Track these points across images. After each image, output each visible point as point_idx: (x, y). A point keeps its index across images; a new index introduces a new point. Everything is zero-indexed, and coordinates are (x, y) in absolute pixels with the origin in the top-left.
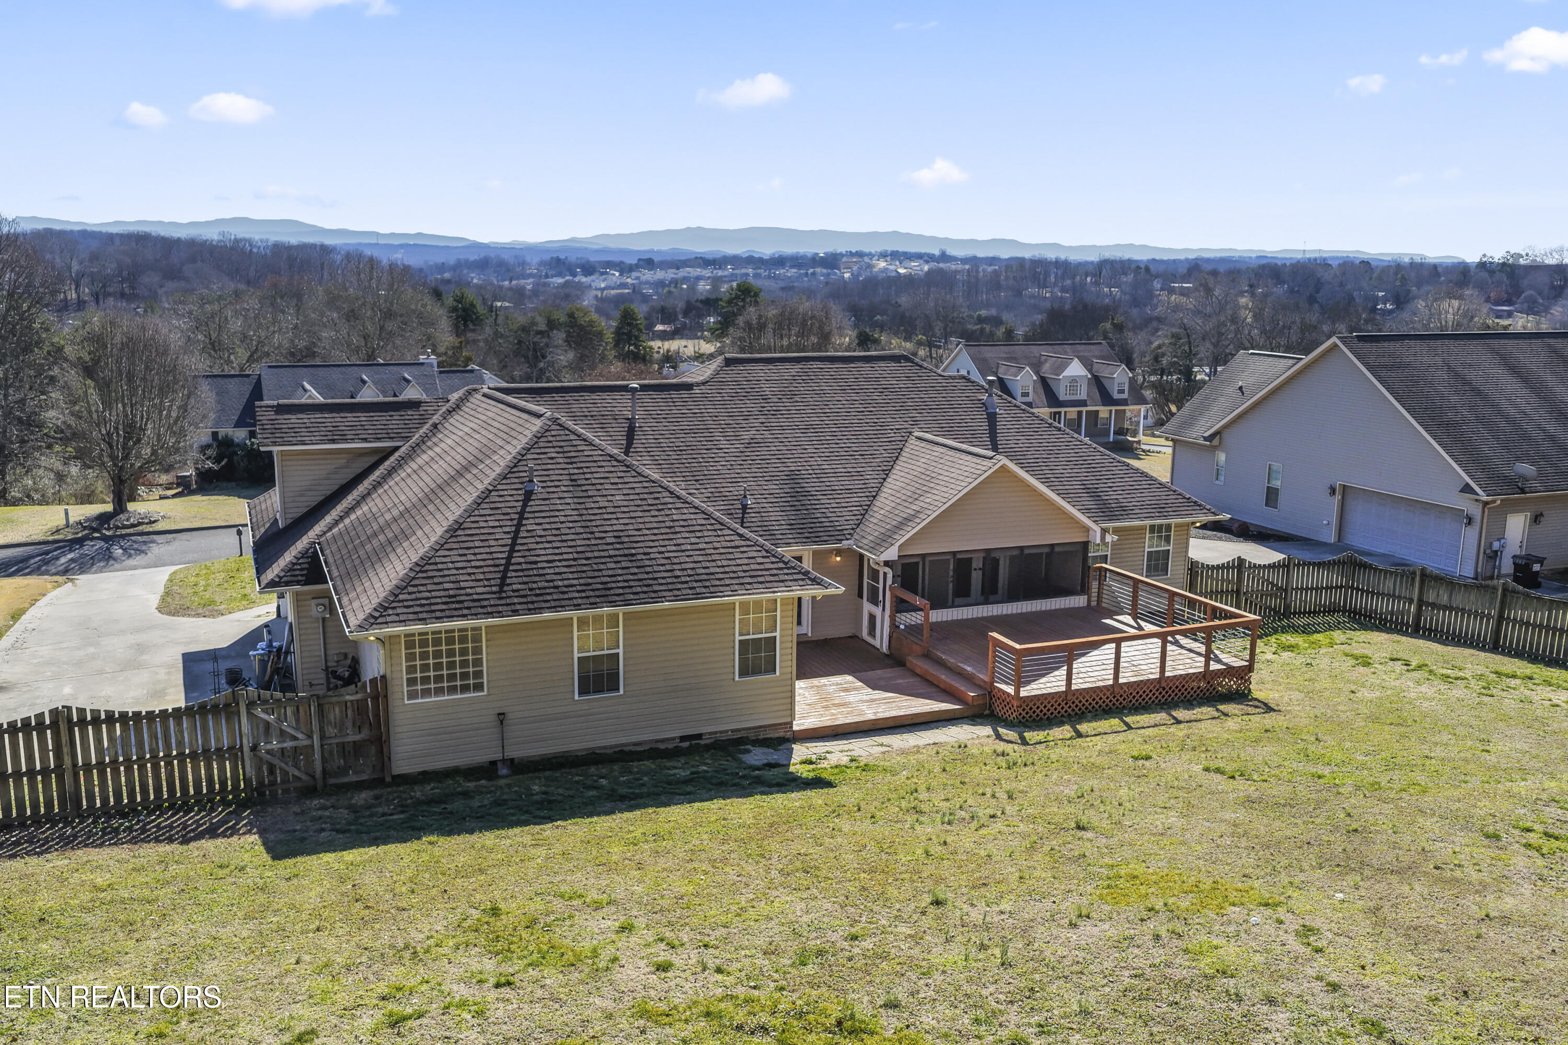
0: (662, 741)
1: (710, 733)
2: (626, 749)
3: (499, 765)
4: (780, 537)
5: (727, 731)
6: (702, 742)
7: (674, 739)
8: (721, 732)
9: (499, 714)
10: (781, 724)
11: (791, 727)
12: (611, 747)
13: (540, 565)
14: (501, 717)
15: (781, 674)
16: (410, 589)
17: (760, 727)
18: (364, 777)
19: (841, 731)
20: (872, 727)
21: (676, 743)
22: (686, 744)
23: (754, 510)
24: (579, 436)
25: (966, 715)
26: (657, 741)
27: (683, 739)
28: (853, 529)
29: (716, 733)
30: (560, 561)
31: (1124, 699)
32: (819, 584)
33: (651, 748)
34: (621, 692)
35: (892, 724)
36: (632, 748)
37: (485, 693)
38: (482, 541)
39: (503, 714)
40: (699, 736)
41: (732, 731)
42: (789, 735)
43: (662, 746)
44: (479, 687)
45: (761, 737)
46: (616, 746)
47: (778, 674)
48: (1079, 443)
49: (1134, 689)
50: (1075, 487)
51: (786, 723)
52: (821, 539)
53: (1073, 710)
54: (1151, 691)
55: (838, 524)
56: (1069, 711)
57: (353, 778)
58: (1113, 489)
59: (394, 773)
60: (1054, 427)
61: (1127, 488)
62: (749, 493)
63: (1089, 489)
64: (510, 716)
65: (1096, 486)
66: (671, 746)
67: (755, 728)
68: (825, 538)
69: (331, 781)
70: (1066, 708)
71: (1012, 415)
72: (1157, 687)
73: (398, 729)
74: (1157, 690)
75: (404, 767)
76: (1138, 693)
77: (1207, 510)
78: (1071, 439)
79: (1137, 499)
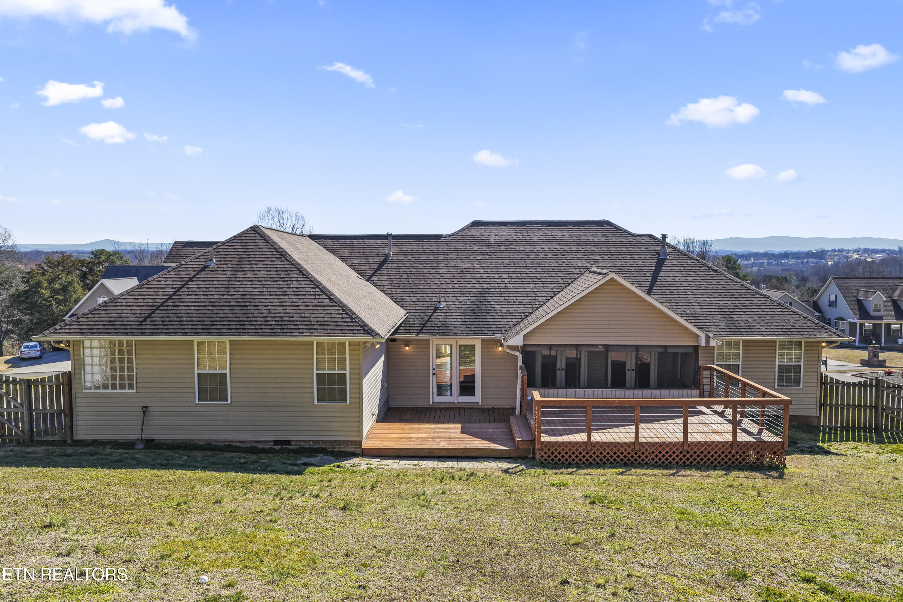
0: (260, 442)
1: (297, 441)
2: (233, 444)
3: (139, 443)
4: (452, 328)
5: (309, 442)
6: (290, 447)
7: (268, 442)
8: (305, 442)
9: (143, 407)
10: (352, 442)
11: (361, 445)
12: (223, 441)
13: (180, 308)
14: (145, 409)
15: (350, 403)
16: (90, 315)
17: (335, 442)
18: (56, 438)
19: (402, 454)
21: (271, 445)
22: (278, 447)
23: (442, 311)
24: (262, 237)
25: (512, 455)
26: (256, 442)
27: (276, 442)
28: (510, 327)
29: (301, 441)
30: (194, 306)
31: (646, 457)
32: (369, 334)
33: (251, 446)
34: (229, 402)
35: (445, 454)
36: (237, 444)
37: (135, 391)
38: (154, 292)
39: (147, 407)
40: (288, 442)
41: (314, 442)
42: (360, 451)
43: (260, 446)
44: (131, 386)
45: (336, 450)
46: (226, 441)
47: (348, 402)
48: (730, 281)
49: (657, 449)
50: (712, 310)
51: (356, 442)
52: (482, 332)
53: (594, 460)
54: (674, 453)
55: (501, 323)
56: (591, 460)
57: (50, 438)
58: (747, 313)
59: (75, 438)
60: (712, 270)
61: (761, 313)
62: (444, 300)
63: (725, 312)
64: (151, 409)
65: (732, 310)
66: (266, 447)
67: (330, 442)
68: (485, 332)
69: (36, 438)
70: (587, 456)
71: (680, 261)
72: (681, 449)
73: (78, 409)
74: (681, 453)
75: (80, 435)
76: (660, 452)
77: (833, 332)
78: (723, 278)
79: (766, 321)
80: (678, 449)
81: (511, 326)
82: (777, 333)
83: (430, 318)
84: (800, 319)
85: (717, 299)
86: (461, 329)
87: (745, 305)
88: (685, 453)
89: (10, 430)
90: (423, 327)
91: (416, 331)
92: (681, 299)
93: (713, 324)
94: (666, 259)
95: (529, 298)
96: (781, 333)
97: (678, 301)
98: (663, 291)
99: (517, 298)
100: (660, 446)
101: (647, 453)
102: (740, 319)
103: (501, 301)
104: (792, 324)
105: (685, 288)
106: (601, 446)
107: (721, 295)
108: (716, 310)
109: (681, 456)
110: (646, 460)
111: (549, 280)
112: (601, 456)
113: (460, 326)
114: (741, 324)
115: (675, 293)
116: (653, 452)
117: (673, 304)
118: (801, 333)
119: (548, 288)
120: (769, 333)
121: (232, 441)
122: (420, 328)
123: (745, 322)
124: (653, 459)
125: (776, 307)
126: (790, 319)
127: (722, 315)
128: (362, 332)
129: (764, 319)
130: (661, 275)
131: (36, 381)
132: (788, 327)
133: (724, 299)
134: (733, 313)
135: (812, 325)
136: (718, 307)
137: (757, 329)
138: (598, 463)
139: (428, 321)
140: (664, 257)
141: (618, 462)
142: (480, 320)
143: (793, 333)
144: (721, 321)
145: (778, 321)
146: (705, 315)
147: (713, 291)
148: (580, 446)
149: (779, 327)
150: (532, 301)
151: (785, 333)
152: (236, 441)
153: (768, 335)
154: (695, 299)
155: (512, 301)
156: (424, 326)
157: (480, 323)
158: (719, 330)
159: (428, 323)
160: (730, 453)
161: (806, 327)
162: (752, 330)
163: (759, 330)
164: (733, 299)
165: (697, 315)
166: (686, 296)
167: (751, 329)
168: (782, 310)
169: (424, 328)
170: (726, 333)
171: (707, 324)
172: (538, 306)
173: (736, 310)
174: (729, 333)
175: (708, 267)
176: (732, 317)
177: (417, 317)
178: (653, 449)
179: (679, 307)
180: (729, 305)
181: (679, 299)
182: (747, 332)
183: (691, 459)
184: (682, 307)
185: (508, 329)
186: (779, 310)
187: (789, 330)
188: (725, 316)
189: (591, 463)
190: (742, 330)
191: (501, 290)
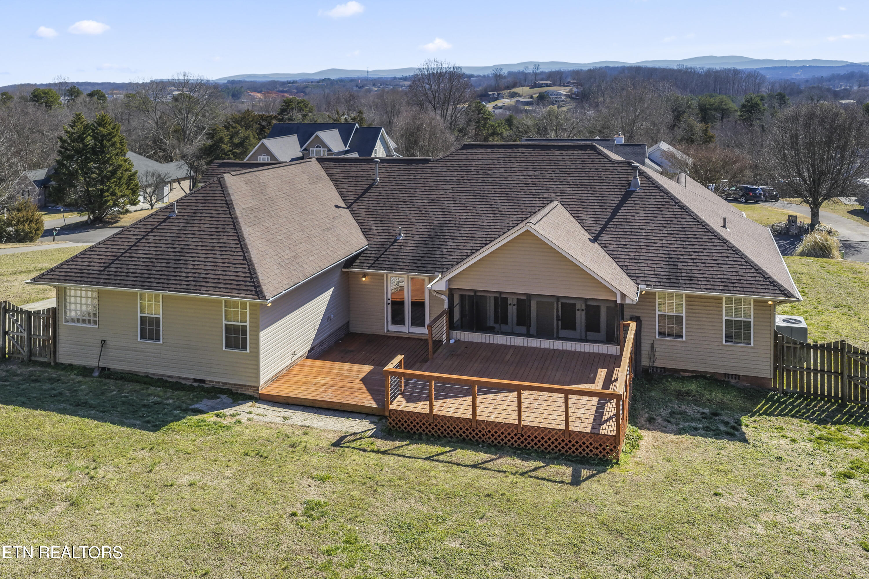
0: (184, 379)
1: (210, 381)
2: (165, 378)
3: (96, 370)
5: (219, 382)
6: (206, 386)
7: (189, 379)
8: (216, 382)
9: (102, 340)
10: (251, 386)
11: (258, 390)
12: (157, 375)
14: (103, 342)
15: (250, 352)
17: (239, 385)
18: (45, 360)
19: (290, 401)
20: (312, 405)
21: (191, 382)
22: (196, 384)
24: (222, 188)
26: (181, 378)
27: (195, 380)
29: (213, 382)
31: (483, 435)
33: (177, 381)
35: (325, 406)
36: (167, 378)
37: (97, 327)
39: (105, 341)
40: (203, 381)
41: (223, 383)
42: (256, 395)
43: (183, 382)
44: (95, 323)
45: (239, 392)
46: (160, 375)
47: (248, 351)
48: (692, 220)
49: (492, 429)
50: (659, 255)
51: (254, 387)
52: (426, 269)
53: (436, 432)
54: (509, 434)
55: (446, 260)
56: (433, 432)
57: (42, 359)
58: (695, 261)
59: (57, 361)
60: (679, 206)
61: (709, 261)
62: (405, 232)
63: (671, 258)
64: (108, 342)
65: (680, 256)
66: (188, 383)
67: (235, 385)
68: (429, 269)
69: (33, 358)
70: (430, 428)
71: (648, 194)
72: (515, 432)
73: (61, 338)
74: (516, 435)
75: (62, 359)
76: (496, 432)
77: (780, 290)
78: (687, 217)
79: (712, 272)
80: (512, 431)
81: (454, 263)
82: (716, 287)
83: (386, 251)
84: (750, 271)
85: (669, 242)
86: (408, 264)
87: (697, 250)
88: (519, 435)
89: (18, 350)
90: (375, 261)
91: (369, 265)
92: (632, 240)
93: (653, 273)
94: (634, 191)
95: (483, 233)
96: (721, 288)
97: (627, 243)
98: (617, 230)
99: (472, 232)
100: (496, 426)
101: (483, 432)
102: (684, 267)
103: (455, 235)
104: (738, 278)
105: (641, 227)
106: (442, 420)
107: (675, 237)
108: (663, 255)
109: (516, 438)
110: (483, 438)
111: (509, 213)
112: (442, 430)
113: (409, 261)
114: (683, 275)
115: (628, 233)
116: (489, 432)
117: (620, 246)
118: (744, 289)
119: (505, 222)
120: (709, 287)
121: (163, 375)
122: (372, 262)
123: (689, 271)
124: (489, 438)
125: (729, 255)
126: (739, 270)
127: (667, 261)
128: (253, 293)
129: (710, 269)
130: (622, 211)
131: (35, 312)
132: (732, 281)
133: (678, 242)
134: (679, 260)
135: (761, 279)
136: (666, 252)
137: (698, 281)
138: (439, 436)
139: (383, 254)
140: (634, 189)
141: (457, 437)
142: (429, 255)
143: (735, 289)
144: (663, 270)
145: (725, 273)
146: (648, 262)
147: (669, 232)
148: (424, 418)
149: (723, 280)
150: (485, 236)
151: (727, 288)
152: (165, 376)
153: (707, 289)
154: (646, 241)
155: (466, 235)
156: (377, 260)
157: (428, 259)
158: (656, 280)
159: (383, 256)
160: (563, 441)
161: (753, 282)
162: (691, 282)
163: (700, 283)
164: (687, 243)
165: (640, 261)
166: (638, 237)
167: (691, 280)
168: (735, 259)
169: (377, 262)
170: (662, 284)
171: (646, 272)
172: (488, 242)
173: (685, 257)
174: (666, 284)
175: (675, 202)
176: (677, 265)
177: (375, 249)
178: (489, 429)
179: (626, 250)
180: (680, 249)
181: (629, 240)
182: (685, 284)
183: (526, 443)
184: (629, 250)
185: (450, 266)
186: (732, 259)
187: (732, 285)
188: (670, 263)
189: (433, 435)
190: (681, 281)
191: (461, 223)
